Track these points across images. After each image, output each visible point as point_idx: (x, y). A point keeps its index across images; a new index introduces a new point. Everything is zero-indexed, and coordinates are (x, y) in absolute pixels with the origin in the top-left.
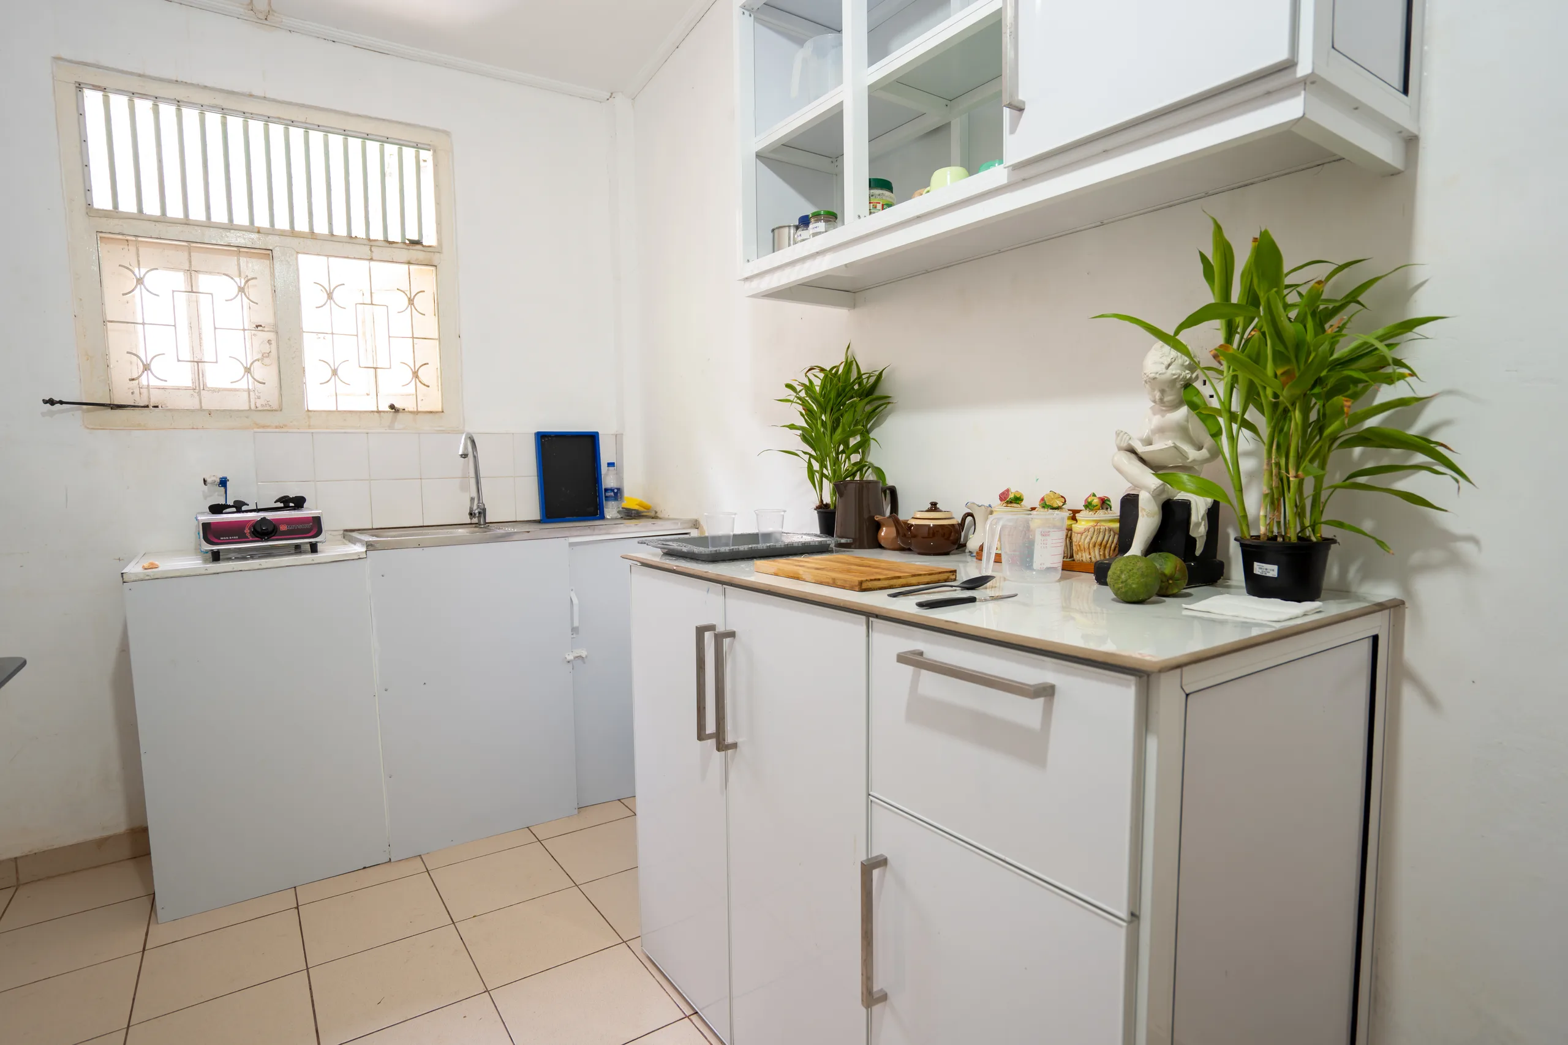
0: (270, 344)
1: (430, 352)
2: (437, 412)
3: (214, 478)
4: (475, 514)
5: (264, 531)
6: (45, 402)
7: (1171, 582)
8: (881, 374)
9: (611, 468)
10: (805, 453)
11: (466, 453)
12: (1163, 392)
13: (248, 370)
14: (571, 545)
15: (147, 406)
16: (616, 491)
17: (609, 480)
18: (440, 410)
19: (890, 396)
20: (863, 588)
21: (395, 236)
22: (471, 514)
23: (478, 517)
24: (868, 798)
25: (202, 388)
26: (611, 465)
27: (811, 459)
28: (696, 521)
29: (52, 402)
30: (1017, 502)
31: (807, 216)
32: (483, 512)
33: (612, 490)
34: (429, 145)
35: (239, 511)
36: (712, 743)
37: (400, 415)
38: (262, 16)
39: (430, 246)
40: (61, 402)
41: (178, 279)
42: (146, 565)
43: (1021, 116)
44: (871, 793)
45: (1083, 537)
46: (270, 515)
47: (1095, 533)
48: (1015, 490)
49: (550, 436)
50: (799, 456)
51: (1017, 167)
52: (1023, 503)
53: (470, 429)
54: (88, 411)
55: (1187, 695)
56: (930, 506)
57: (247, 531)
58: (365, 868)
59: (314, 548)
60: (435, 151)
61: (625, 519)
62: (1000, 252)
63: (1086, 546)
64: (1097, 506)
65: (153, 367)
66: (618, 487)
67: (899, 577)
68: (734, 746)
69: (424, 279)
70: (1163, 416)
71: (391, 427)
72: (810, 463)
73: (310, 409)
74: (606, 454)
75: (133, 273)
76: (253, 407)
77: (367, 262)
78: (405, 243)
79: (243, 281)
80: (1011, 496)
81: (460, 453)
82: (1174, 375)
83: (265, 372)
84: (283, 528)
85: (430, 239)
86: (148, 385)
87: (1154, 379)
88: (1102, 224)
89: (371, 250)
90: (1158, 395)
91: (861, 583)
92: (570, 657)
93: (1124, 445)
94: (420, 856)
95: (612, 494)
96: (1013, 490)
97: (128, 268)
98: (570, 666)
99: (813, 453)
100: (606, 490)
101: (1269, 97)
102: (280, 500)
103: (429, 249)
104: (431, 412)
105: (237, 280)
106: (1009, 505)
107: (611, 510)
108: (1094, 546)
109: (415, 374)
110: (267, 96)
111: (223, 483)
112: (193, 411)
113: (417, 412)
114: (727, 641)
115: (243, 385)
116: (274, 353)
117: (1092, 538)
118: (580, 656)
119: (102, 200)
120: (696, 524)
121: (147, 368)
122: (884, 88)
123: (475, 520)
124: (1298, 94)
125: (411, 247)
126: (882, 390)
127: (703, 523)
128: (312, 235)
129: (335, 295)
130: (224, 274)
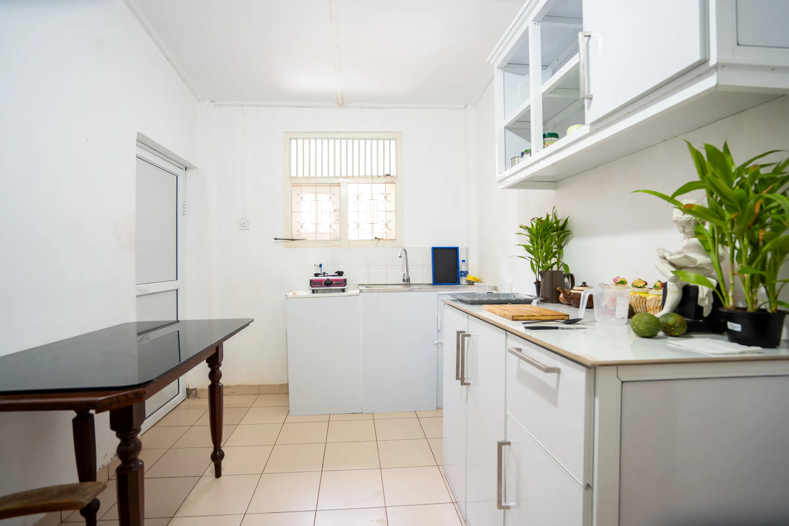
0: (338, 216)
1: (392, 217)
2: (393, 240)
3: (318, 264)
4: (405, 280)
5: (328, 283)
6: (275, 239)
7: (673, 328)
8: (567, 220)
9: (464, 263)
10: (529, 257)
11: (401, 256)
12: (684, 227)
13: (331, 226)
14: (438, 295)
15: (301, 240)
16: (465, 272)
17: (462, 267)
18: (394, 238)
19: (569, 230)
20: (514, 319)
21: (381, 174)
22: (403, 280)
23: (407, 282)
24: (505, 413)
25: (317, 232)
26: (463, 261)
27: (532, 260)
28: (496, 287)
29: (276, 239)
30: (623, 283)
31: (523, 152)
32: (408, 280)
33: (463, 272)
34: (394, 138)
35: (324, 276)
36: (459, 381)
37: (380, 241)
38: (341, 105)
39: (393, 176)
40: (278, 239)
41: (312, 196)
42: (293, 293)
43: (591, 101)
44: (507, 411)
45: (650, 303)
46: (330, 278)
47: (657, 301)
48: (622, 277)
49: (438, 249)
50: (526, 259)
51: (593, 124)
52: (627, 284)
53: (406, 246)
54: (285, 241)
55: (622, 382)
56: (582, 284)
57: (323, 283)
58: (353, 413)
59: (343, 290)
60: (396, 140)
61: (468, 285)
62: (617, 159)
63: (652, 308)
64: (659, 287)
65: (304, 226)
66: (466, 271)
67: (534, 316)
68: (469, 384)
69: (391, 188)
70: (688, 240)
71: (377, 245)
72: (531, 262)
73: (349, 239)
74: (461, 257)
75: (300, 195)
76: (332, 239)
77: (371, 184)
78: (384, 176)
79: (331, 195)
80: (619, 280)
81: (399, 256)
82: (688, 218)
83: (336, 227)
84: (334, 282)
85: (393, 173)
86: (302, 232)
87: (676, 221)
88: (665, 140)
89: (372, 180)
90: (681, 229)
91: (513, 317)
92: (436, 342)
93: (661, 255)
94: (373, 413)
95: (463, 274)
96: (621, 277)
97: (299, 194)
98: (436, 345)
99: (533, 257)
100: (461, 272)
101: (700, 77)
102: (336, 273)
103: (393, 177)
104: (391, 240)
105: (329, 195)
106: (617, 285)
107: (463, 280)
108: (656, 308)
109: (386, 225)
110: (341, 131)
111: (321, 266)
112: (313, 241)
113: (387, 240)
114: (466, 338)
115: (329, 231)
116: (339, 220)
117: (655, 304)
118: (441, 342)
119: (293, 174)
120: (496, 288)
121: (302, 227)
122: (550, 93)
123: (406, 283)
124: (713, 74)
125: (386, 177)
126: (568, 227)
127: (499, 288)
128: (353, 177)
129: (360, 198)
130: (325, 193)
